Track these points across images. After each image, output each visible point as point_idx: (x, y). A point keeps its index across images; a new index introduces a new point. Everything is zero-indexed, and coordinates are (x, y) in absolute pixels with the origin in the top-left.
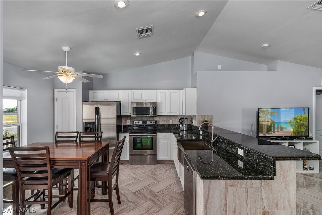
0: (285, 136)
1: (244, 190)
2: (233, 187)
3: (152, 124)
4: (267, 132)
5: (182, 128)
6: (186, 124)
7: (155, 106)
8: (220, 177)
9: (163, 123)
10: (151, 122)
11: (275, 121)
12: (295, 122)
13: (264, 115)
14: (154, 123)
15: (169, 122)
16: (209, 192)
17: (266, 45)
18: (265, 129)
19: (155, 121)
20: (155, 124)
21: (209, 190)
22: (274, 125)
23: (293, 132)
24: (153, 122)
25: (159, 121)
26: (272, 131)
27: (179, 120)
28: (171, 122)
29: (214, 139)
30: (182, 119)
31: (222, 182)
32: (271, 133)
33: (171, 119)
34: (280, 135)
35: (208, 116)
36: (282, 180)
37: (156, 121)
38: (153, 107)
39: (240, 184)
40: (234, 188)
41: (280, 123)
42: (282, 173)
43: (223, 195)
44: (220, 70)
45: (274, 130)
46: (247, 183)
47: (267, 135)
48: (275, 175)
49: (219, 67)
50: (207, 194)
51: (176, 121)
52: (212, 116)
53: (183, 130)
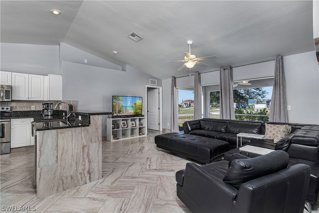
0: (129, 115)
1: (70, 134)
2: (62, 133)
3: (5, 110)
4: (119, 113)
5: (46, 114)
6: (51, 109)
7: (9, 90)
8: (52, 128)
9: (22, 109)
10: (2, 108)
11: (124, 105)
12: (135, 106)
13: (116, 101)
14: (7, 109)
15: (31, 108)
16: (43, 139)
18: (117, 111)
19: (9, 108)
20: (9, 110)
21: (43, 138)
22: (123, 108)
23: (134, 112)
24: (6, 107)
26: (122, 112)
27: (43, 105)
28: (33, 108)
30: (47, 104)
31: (54, 131)
32: (121, 113)
33: (33, 105)
34: (127, 115)
35: (73, 101)
36: (94, 126)
38: (6, 91)
39: (67, 131)
40: (63, 135)
41: (127, 106)
42: (94, 122)
43: (54, 140)
44: (86, 64)
45: (123, 111)
46: (72, 130)
47: (119, 115)
48: (90, 123)
49: (86, 61)
50: (41, 141)
52: (77, 101)
53: (48, 115)
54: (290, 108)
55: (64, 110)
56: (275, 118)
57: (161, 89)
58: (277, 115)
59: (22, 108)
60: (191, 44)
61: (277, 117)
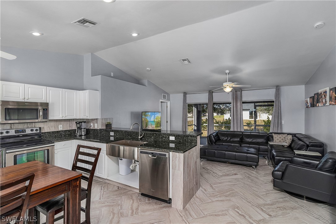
3: (34, 132)
6: (84, 129)
7: (45, 107)
9: (50, 130)
10: (32, 130)
11: (149, 120)
14: (36, 130)
15: (58, 128)
17: (149, 69)
19: (38, 129)
20: (38, 132)
24: (34, 129)
25: (43, 128)
26: (148, 127)
27: (77, 124)
28: (61, 128)
29: (141, 136)
30: (79, 122)
31: (187, 152)
33: (61, 124)
35: (110, 119)
37: (40, 128)
38: (44, 110)
39: (191, 151)
40: (190, 154)
51: (68, 126)
53: (82, 135)
54: (283, 122)
55: (102, 128)
56: (274, 130)
57: (169, 103)
58: (276, 127)
59: (50, 128)
60: (228, 72)
61: (276, 128)
